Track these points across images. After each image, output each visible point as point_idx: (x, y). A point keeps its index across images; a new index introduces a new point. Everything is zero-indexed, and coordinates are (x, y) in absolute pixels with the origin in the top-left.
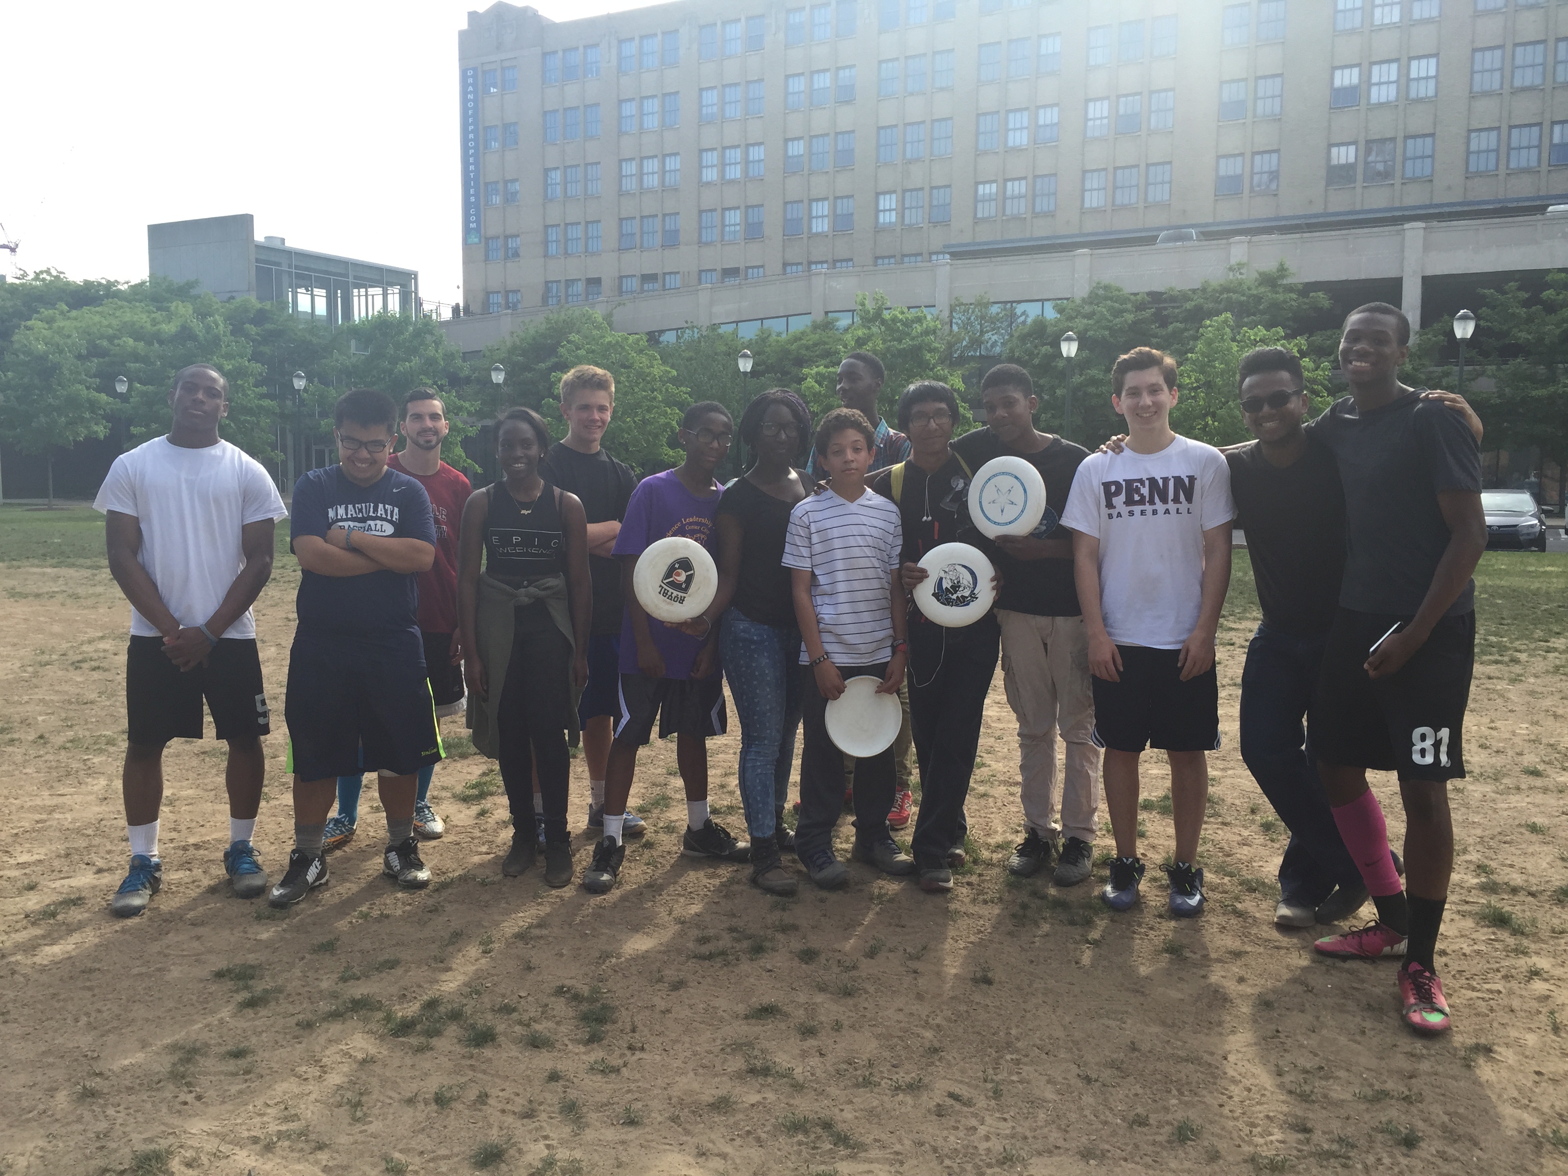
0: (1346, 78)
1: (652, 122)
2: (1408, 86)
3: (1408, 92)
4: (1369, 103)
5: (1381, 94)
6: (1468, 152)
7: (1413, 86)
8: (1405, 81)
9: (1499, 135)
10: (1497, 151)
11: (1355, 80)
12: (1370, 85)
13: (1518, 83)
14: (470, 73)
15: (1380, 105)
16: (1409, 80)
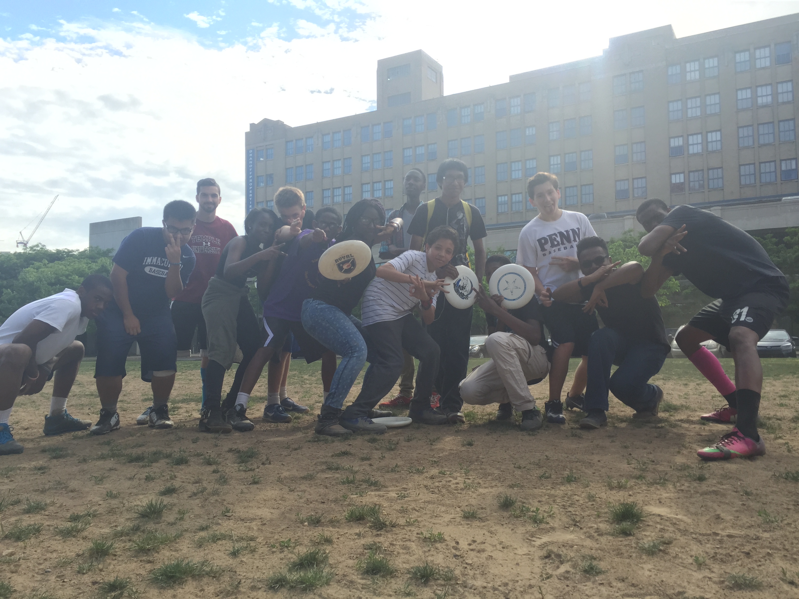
0: (677, 142)
1: (338, 172)
2: (707, 145)
3: (707, 148)
4: (688, 154)
5: (695, 149)
6: (740, 176)
7: (710, 145)
8: (705, 143)
9: (755, 166)
10: (754, 174)
11: (681, 143)
12: (688, 145)
13: (762, 142)
14: (251, 151)
15: (694, 155)
16: (707, 142)
